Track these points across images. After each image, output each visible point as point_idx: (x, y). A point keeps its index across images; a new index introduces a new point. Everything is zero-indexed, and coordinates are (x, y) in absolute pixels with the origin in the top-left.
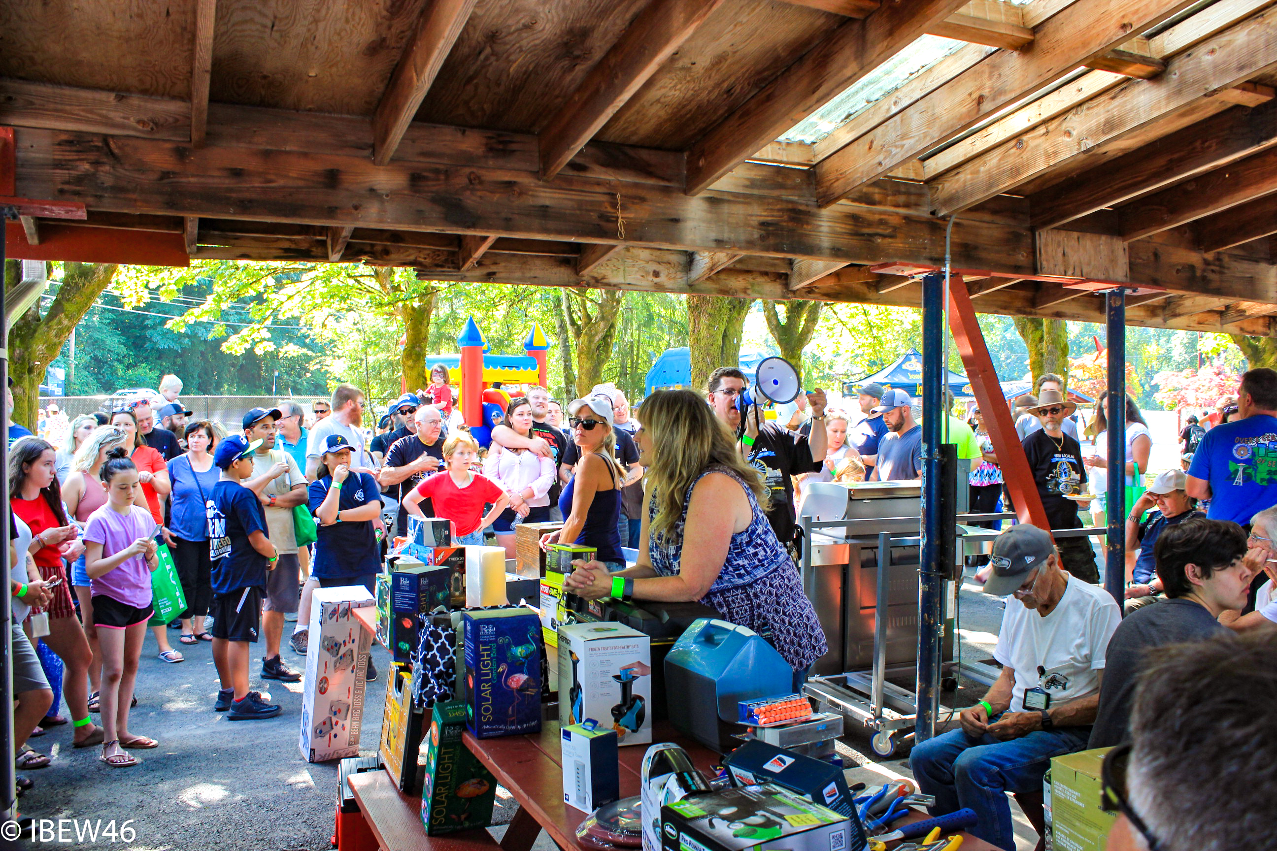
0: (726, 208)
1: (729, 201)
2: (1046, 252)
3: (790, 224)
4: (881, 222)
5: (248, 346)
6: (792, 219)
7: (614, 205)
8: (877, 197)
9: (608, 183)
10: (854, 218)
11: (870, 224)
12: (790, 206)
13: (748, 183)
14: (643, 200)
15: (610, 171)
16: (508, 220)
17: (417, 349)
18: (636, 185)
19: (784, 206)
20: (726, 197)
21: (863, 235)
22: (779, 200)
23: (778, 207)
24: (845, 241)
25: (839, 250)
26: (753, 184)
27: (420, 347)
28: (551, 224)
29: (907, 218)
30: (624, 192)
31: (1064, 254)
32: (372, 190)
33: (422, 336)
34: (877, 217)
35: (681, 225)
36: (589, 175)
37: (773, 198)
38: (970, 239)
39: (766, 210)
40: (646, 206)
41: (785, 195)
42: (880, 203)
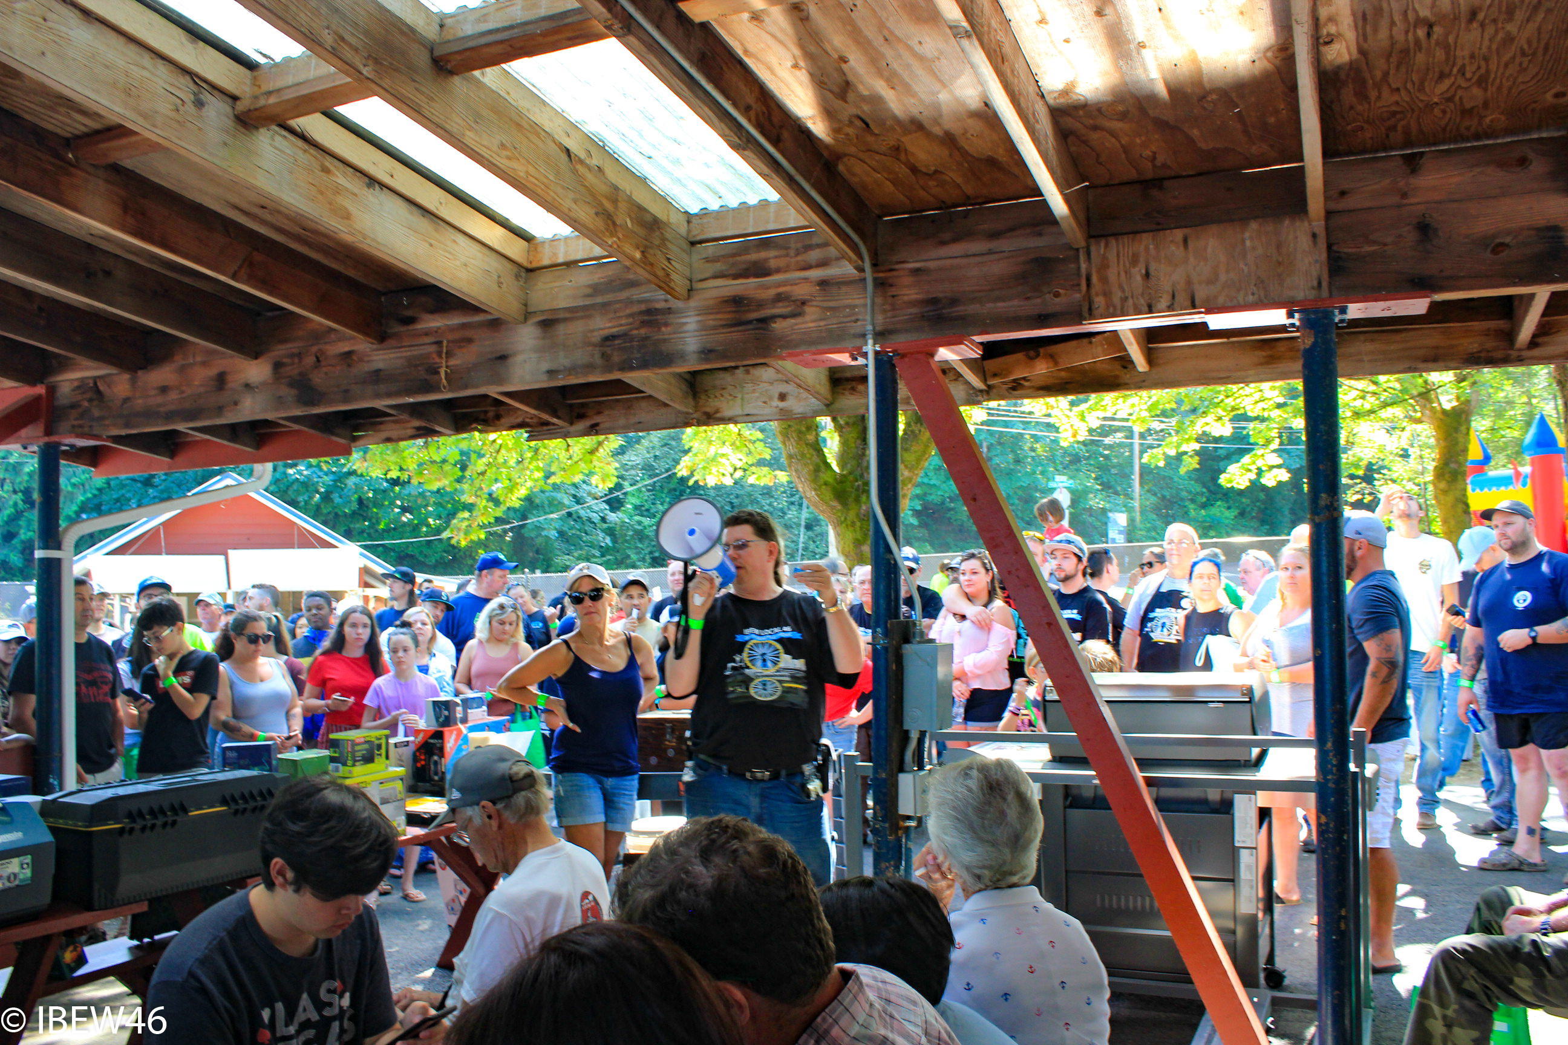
0: (561, 329)
1: (565, 320)
2: (1104, 280)
3: (643, 331)
4: (779, 298)
5: (1253, 476)
6: (644, 323)
7: (439, 354)
8: (773, 264)
9: (437, 331)
10: (737, 302)
11: (761, 305)
12: (643, 307)
13: (589, 291)
14: (470, 341)
15: (436, 317)
16: (347, 391)
17: (1452, 466)
18: (464, 326)
19: (636, 309)
20: (561, 315)
21: (750, 322)
22: (629, 302)
23: (628, 312)
24: (721, 337)
25: (711, 351)
26: (596, 289)
27: (1457, 462)
28: (383, 388)
29: (823, 283)
30: (451, 337)
31: (1147, 275)
32: (247, 386)
33: (1460, 447)
34: (772, 292)
35: (511, 361)
36: (419, 326)
37: (620, 301)
38: (942, 290)
39: (610, 320)
40: (474, 348)
41: (635, 294)
42: (778, 271)
